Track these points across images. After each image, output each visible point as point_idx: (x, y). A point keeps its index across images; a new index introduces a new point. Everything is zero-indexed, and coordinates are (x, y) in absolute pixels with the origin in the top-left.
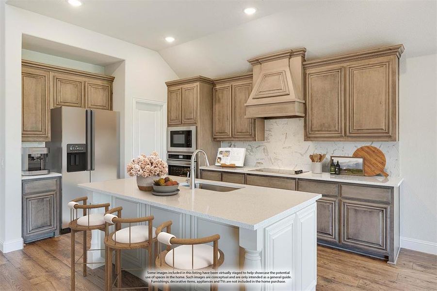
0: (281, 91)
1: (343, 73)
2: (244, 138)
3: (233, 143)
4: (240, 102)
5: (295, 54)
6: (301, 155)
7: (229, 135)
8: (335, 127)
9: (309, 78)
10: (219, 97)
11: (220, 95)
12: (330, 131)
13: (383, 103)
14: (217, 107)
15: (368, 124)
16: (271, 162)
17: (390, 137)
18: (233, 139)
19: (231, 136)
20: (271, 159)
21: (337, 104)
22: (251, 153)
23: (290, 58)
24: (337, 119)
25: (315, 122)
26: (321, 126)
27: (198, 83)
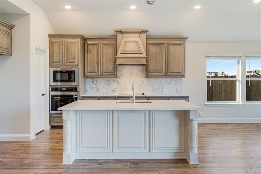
0: (138, 51)
1: (165, 46)
2: (109, 76)
3: (95, 79)
4: (107, 54)
5: (143, 32)
6: (140, 85)
7: (98, 74)
8: (161, 71)
9: (148, 46)
10: (90, 50)
11: (91, 48)
12: (159, 73)
13: (181, 61)
14: (89, 56)
15: (176, 70)
16: (122, 90)
17: (183, 76)
18: (100, 76)
19: (99, 75)
20: (122, 88)
21: (162, 60)
22: (109, 85)
23: (140, 34)
24: (162, 67)
25: (152, 68)
26: (155, 70)
27: (79, 39)
